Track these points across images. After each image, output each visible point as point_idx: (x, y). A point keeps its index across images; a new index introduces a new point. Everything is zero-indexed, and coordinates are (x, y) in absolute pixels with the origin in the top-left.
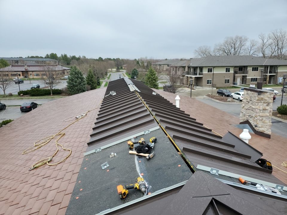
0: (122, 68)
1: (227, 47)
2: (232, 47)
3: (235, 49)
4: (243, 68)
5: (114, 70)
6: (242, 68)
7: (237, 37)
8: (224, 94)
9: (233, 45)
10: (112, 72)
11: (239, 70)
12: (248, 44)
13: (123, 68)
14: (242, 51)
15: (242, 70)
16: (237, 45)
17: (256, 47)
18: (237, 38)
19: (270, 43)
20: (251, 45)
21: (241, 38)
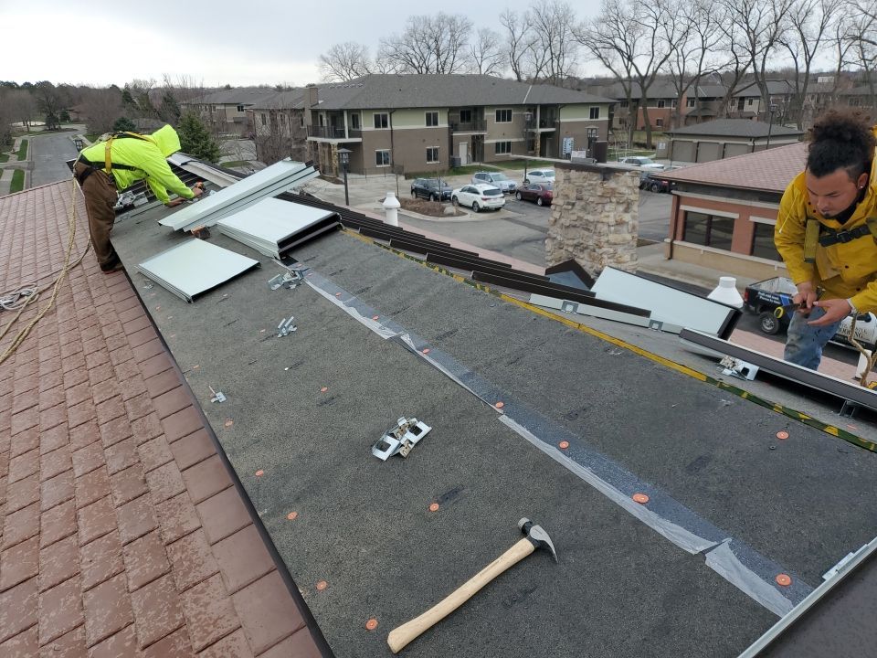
0: (65, 118)
1: (417, 50)
2: (429, 48)
3: (438, 56)
4: (472, 114)
5: (35, 126)
6: (469, 113)
7: (441, 19)
8: (432, 193)
9: (432, 42)
10: (29, 132)
11: (463, 119)
12: (473, 42)
13: (72, 116)
14: (458, 63)
15: (469, 119)
16: (444, 45)
17: (494, 50)
18: (443, 21)
19: (531, 40)
20: (483, 45)
21: (452, 21)
